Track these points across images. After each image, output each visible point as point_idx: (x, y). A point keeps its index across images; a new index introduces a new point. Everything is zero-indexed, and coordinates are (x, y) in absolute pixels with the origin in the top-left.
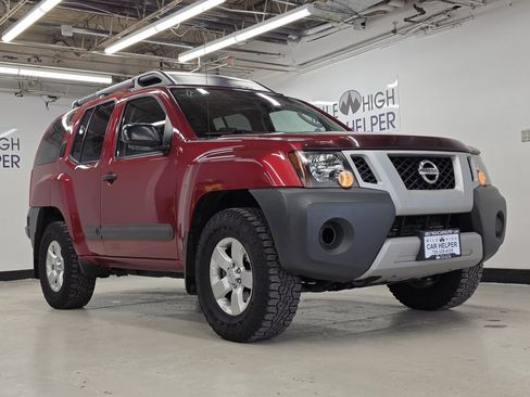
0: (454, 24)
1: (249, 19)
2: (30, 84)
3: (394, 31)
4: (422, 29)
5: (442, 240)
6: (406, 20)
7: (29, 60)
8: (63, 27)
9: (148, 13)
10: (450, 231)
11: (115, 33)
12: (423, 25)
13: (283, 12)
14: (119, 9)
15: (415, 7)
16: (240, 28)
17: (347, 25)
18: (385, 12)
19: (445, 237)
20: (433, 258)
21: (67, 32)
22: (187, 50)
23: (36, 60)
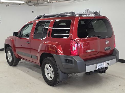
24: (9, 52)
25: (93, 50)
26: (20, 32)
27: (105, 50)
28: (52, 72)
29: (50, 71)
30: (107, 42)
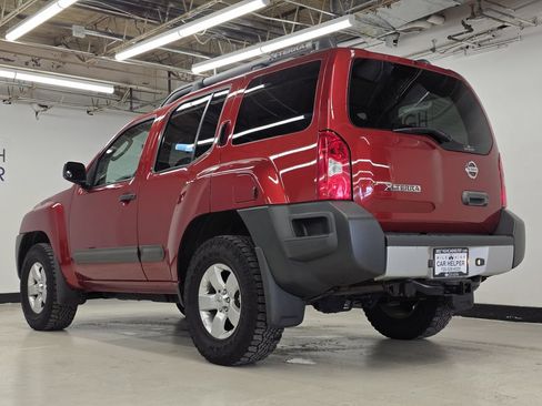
0: (499, 45)
1: (275, 30)
2: (22, 91)
3: (433, 50)
4: (462, 48)
6: (450, 37)
7: (27, 64)
8: (74, 28)
9: (171, 17)
11: (129, 38)
12: (465, 44)
13: (316, 23)
14: (139, 10)
15: (463, 23)
16: (264, 39)
17: (379, 41)
18: (421, 29)
21: (79, 33)
22: (203, 60)
23: (35, 64)
24: (36, 267)
25: (416, 189)
26: (94, 166)
27: (467, 204)
28: (232, 301)
29: (225, 296)
30: (471, 169)
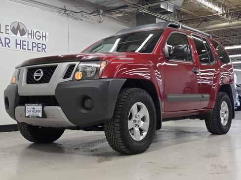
5: (34, 109)
10: (37, 105)
19: (35, 107)
20: (28, 116)
